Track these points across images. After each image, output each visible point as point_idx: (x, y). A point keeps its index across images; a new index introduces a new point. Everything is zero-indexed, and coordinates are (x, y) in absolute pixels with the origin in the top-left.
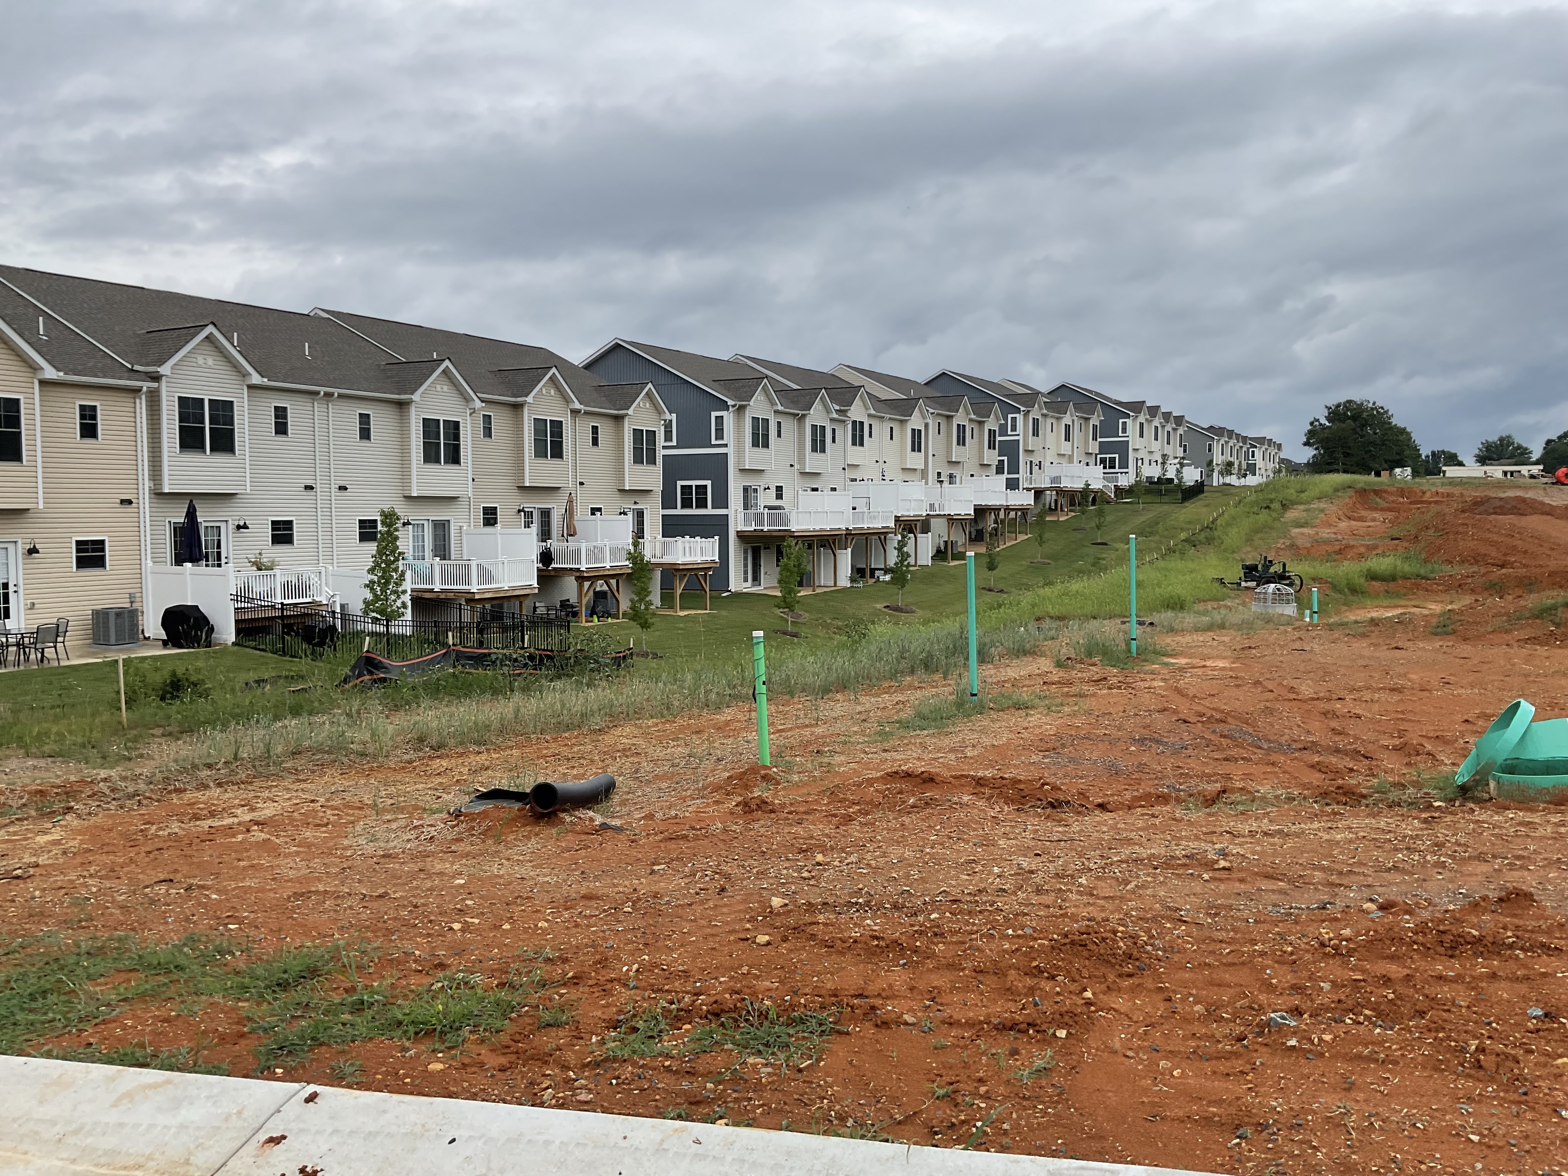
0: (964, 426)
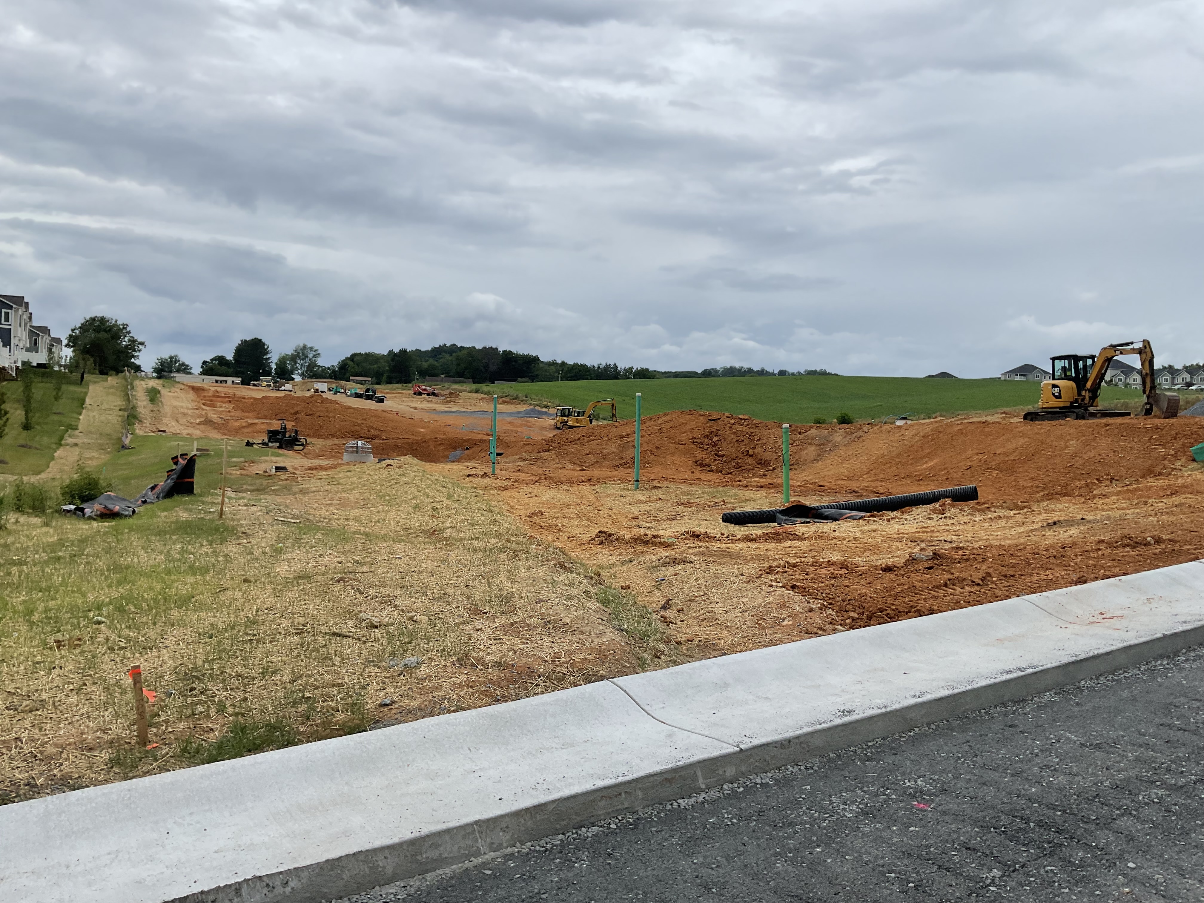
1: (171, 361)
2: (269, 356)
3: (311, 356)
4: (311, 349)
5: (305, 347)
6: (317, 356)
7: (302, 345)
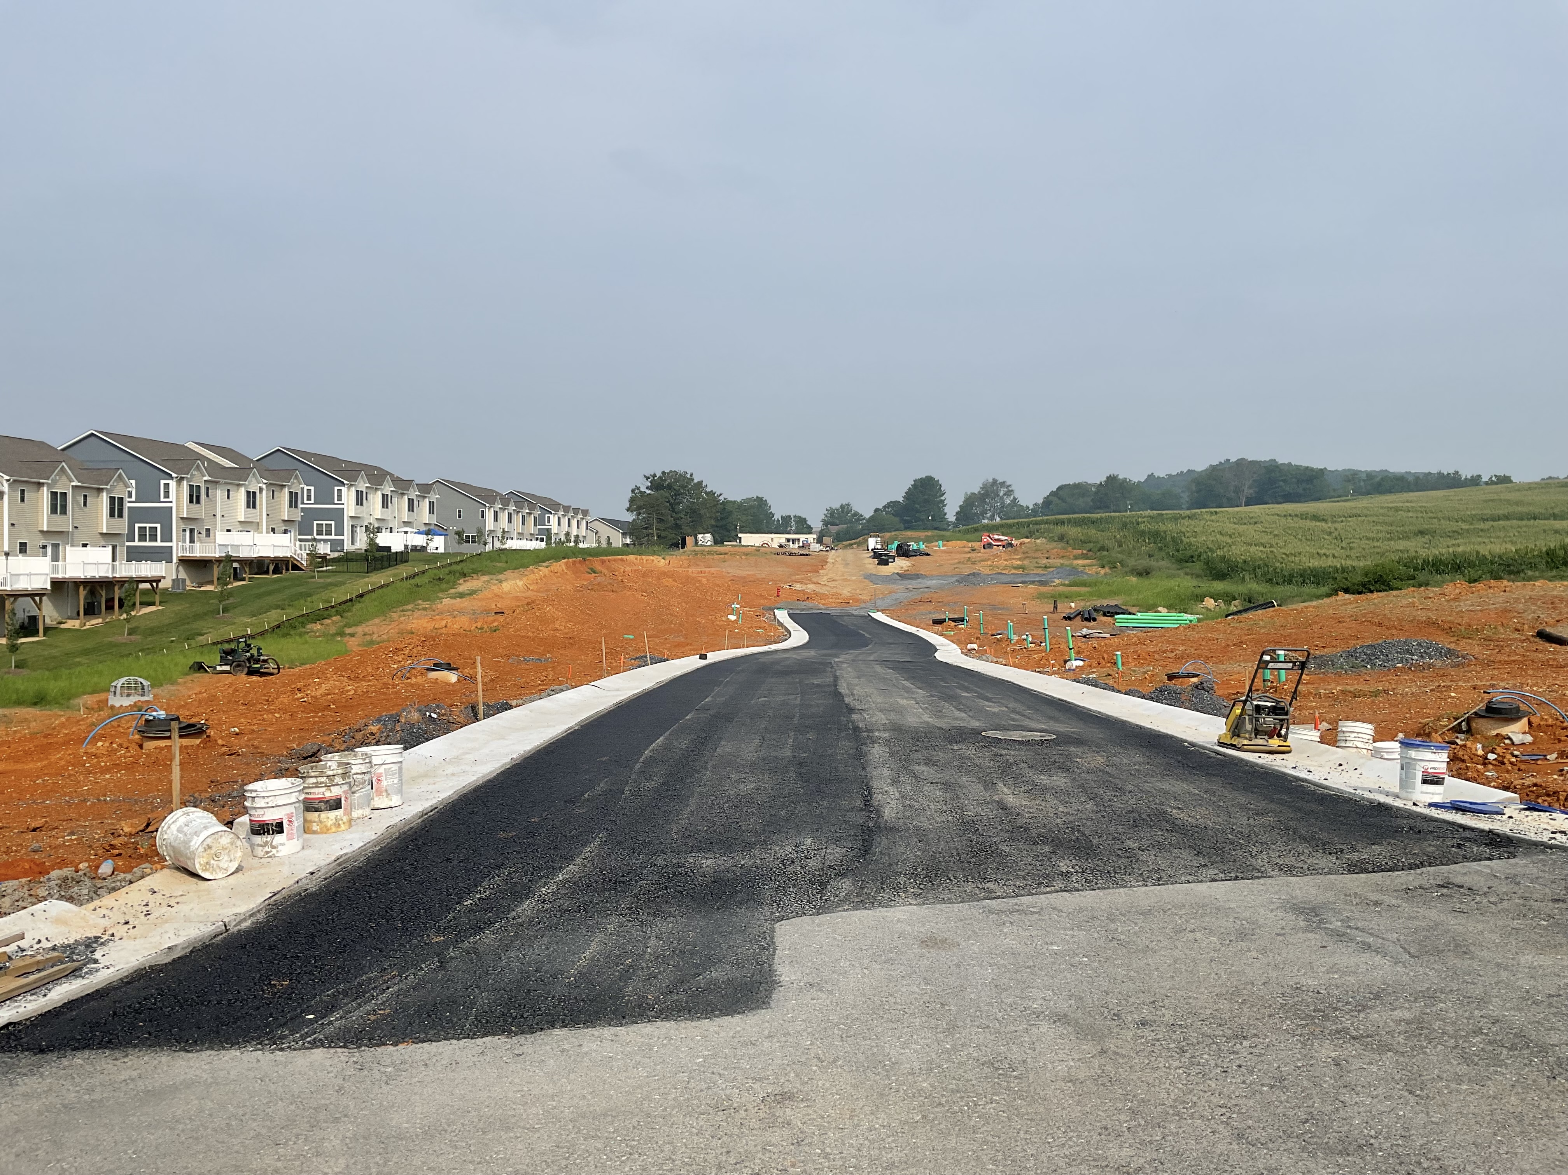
0: (64, 495)
1: (843, 512)
2: (943, 498)
3: (1002, 493)
4: (1003, 484)
5: (995, 481)
6: (1009, 493)
7: (991, 480)
